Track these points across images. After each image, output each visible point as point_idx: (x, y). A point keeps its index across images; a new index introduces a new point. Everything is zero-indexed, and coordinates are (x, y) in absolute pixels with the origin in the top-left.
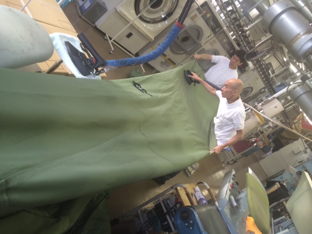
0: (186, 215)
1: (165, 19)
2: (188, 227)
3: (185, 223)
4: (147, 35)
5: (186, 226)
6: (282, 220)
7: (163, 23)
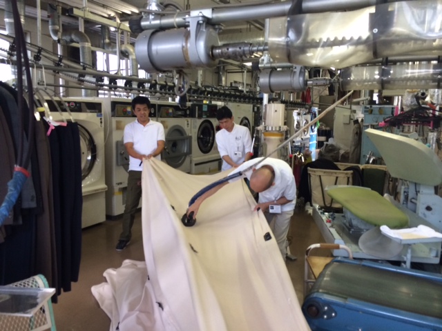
0: (314, 308)
1: (94, 158)
2: (330, 317)
3: (323, 318)
4: (96, 190)
5: (327, 319)
6: (405, 192)
7: (96, 163)
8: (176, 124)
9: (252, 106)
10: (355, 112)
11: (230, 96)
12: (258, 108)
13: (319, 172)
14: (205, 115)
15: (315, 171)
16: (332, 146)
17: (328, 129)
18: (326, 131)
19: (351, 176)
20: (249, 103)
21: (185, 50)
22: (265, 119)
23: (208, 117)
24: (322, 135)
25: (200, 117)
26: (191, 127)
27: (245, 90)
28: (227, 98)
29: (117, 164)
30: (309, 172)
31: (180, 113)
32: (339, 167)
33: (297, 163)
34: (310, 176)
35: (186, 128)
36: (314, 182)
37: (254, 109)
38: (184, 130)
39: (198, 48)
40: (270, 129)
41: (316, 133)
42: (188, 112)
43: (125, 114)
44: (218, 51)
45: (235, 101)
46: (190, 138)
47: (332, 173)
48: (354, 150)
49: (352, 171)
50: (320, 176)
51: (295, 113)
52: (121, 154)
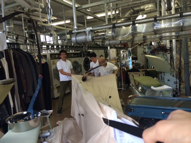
0: (129, 109)
2: (134, 111)
3: (132, 111)
8: (75, 60)
9: (104, 50)
10: (145, 49)
11: (95, 47)
12: (106, 51)
13: (132, 73)
14: (86, 55)
15: (131, 73)
16: (137, 63)
17: (136, 57)
18: (135, 57)
19: (144, 74)
20: (102, 49)
21: (86, 39)
22: (109, 55)
23: (87, 56)
24: (134, 60)
25: (84, 56)
26: (81, 61)
27: (100, 44)
28: (94, 48)
29: (54, 78)
30: (129, 74)
31: (76, 56)
32: (140, 71)
33: (123, 71)
34: (129, 75)
35: (78, 61)
36: (131, 77)
37: (104, 51)
38: (78, 62)
39: (89, 38)
40: (112, 58)
41: (131, 59)
42: (79, 55)
43: (56, 58)
44: (94, 38)
45: (97, 49)
46: (81, 65)
47: (137, 73)
48: (146, 64)
49: (145, 72)
50: (133, 75)
51: (121, 51)
52: (56, 74)
